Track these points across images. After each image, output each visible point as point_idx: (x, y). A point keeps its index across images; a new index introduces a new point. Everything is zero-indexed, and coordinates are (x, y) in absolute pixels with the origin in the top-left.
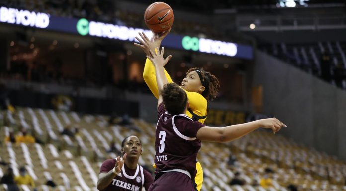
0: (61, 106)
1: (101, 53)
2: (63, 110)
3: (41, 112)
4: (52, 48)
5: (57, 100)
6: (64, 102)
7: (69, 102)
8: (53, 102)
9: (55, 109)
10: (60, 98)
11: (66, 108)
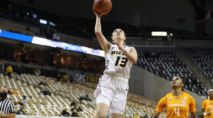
0: (37, 73)
1: (51, 53)
2: (37, 75)
3: (29, 75)
4: (31, 50)
5: (35, 71)
6: (38, 72)
7: (40, 72)
8: (34, 71)
9: (35, 74)
10: (36, 70)
11: (39, 74)
